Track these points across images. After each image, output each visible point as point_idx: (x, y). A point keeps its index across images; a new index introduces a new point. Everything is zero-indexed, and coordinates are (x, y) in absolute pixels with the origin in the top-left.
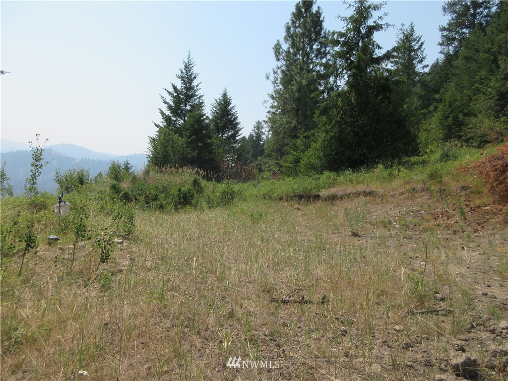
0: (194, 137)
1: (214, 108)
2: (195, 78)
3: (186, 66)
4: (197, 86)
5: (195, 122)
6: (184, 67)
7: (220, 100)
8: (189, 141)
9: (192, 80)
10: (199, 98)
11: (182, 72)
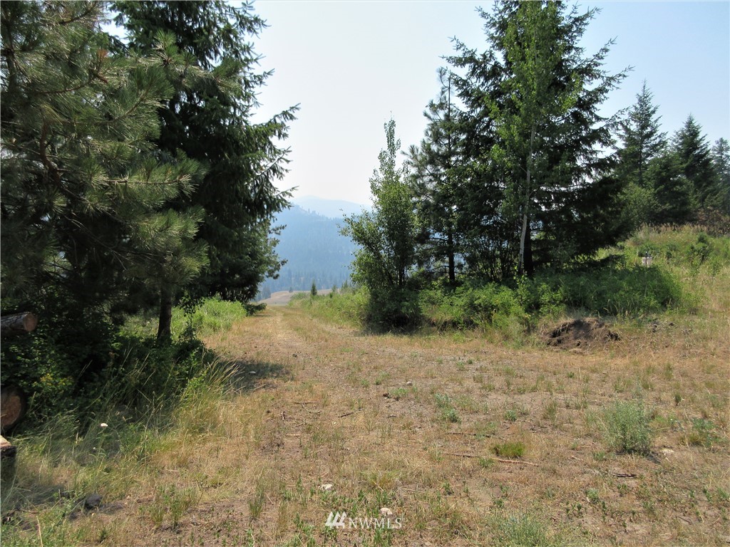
0: (662, 187)
1: (674, 143)
2: (653, 112)
3: (640, 100)
4: (656, 121)
5: (661, 168)
6: (637, 101)
7: (683, 131)
8: (656, 192)
9: (650, 115)
10: (660, 136)
11: (636, 108)
